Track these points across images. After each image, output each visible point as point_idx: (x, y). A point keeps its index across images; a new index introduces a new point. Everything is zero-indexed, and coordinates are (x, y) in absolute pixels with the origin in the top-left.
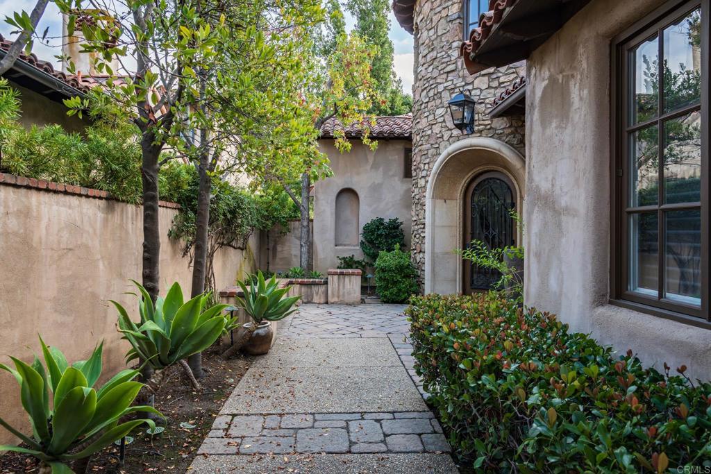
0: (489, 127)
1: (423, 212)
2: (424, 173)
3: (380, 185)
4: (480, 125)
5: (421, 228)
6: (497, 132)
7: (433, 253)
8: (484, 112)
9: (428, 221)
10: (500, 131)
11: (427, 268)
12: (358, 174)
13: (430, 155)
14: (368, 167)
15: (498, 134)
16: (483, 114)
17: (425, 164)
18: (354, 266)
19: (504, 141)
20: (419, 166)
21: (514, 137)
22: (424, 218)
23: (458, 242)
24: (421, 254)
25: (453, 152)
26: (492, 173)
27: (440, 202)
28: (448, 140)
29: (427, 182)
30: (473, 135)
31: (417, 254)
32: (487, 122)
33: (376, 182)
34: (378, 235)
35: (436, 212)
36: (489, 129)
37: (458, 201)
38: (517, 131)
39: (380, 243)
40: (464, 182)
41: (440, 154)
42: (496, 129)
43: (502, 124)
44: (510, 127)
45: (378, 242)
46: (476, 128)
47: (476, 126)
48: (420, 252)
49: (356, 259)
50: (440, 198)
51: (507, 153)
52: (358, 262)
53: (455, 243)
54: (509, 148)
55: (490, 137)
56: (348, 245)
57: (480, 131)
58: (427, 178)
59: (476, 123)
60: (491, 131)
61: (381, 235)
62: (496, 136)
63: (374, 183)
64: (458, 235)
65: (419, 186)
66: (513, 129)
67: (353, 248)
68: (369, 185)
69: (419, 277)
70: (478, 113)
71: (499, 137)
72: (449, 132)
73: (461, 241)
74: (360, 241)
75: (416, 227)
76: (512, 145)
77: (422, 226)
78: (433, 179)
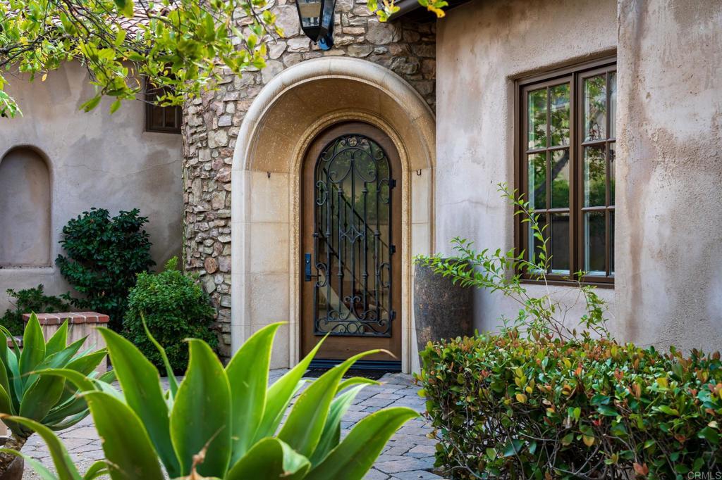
0: (361, 39)
1: (222, 195)
2: (225, 121)
3: (98, 143)
4: (344, 34)
5: (218, 227)
6: (376, 50)
7: (248, 273)
8: (351, 11)
9: (237, 212)
10: (382, 49)
11: (237, 301)
12: (49, 117)
13: (238, 86)
14: (71, 104)
15: (378, 54)
16: (350, 15)
17: (226, 102)
18: (44, 308)
19: (388, 67)
20: (212, 106)
21: (406, 62)
22: (228, 207)
23: (292, 251)
24: (219, 278)
25: (293, 82)
26: (356, 125)
27: (260, 177)
28: (280, 59)
29: (234, 137)
30: (332, 52)
31: (208, 278)
32: (357, 31)
33: (89, 137)
34: (102, 242)
35: (254, 196)
36: (361, 44)
37: (292, 176)
38: (411, 52)
39: (107, 259)
40: (302, 139)
41: (262, 85)
42: (374, 45)
43: (385, 36)
44: (399, 42)
45: (102, 257)
46: (337, 40)
47: (337, 35)
48: (217, 271)
49: (47, 293)
50: (261, 169)
51: (395, 89)
52: (53, 298)
53: (285, 254)
54: (399, 80)
55: (364, 58)
56: (27, 265)
57: (345, 47)
58: (233, 131)
59: (338, 30)
60: (365, 46)
61: (110, 243)
62: (374, 57)
63: (84, 137)
64: (292, 239)
65: (212, 144)
66: (404, 46)
67: (38, 270)
68: (74, 141)
69: (215, 320)
70: (341, 12)
71: (380, 59)
72: (282, 44)
73: (297, 250)
74: (55, 257)
75: (205, 225)
76: (403, 75)
77: (222, 223)
78: (249, 132)
